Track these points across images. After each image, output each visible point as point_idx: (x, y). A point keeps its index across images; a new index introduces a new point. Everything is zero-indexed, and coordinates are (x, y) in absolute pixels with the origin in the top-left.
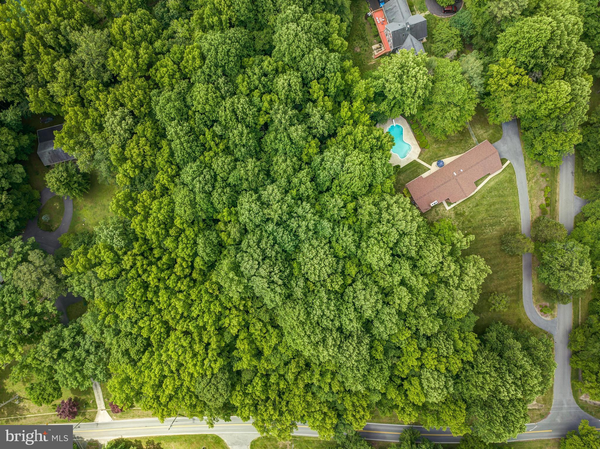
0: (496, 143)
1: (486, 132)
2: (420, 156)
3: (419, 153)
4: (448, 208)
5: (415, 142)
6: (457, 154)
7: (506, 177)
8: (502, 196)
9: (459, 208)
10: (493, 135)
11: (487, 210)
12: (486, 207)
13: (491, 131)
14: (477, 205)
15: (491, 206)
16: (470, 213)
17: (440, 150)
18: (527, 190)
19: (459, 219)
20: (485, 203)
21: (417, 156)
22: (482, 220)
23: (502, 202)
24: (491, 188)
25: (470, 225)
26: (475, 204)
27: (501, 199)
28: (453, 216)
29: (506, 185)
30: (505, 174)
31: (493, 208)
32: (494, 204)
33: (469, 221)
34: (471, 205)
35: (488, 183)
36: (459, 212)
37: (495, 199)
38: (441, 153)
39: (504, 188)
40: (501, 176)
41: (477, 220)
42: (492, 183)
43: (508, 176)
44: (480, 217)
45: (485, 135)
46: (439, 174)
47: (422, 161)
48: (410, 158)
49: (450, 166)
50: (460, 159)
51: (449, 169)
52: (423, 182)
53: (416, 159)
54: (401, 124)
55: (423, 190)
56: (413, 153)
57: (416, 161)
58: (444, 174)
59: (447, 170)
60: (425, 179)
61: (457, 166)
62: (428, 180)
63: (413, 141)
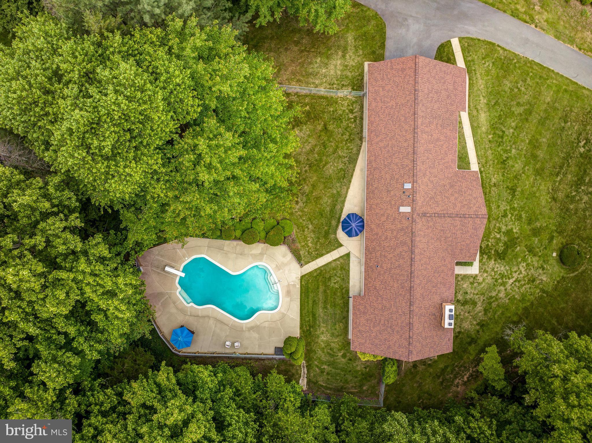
0: (390, 44)
1: (345, 50)
2: (298, 258)
3: (290, 256)
4: (474, 270)
5: (258, 248)
6: (353, 161)
7: (488, 72)
8: (529, 112)
9: (490, 243)
10: (364, 37)
11: (539, 172)
12: (530, 170)
13: (350, 37)
14: (513, 190)
15: (534, 157)
16: (520, 218)
17: (318, 198)
18: (549, 39)
19: (516, 256)
20: (518, 166)
21: (295, 265)
22: (554, 199)
23: (542, 122)
24: (493, 127)
25: (545, 236)
26: (506, 194)
27: (534, 119)
28: (501, 268)
29: (507, 84)
30: (480, 71)
31: (541, 154)
32: (534, 144)
33: (536, 232)
34: (504, 206)
35: (474, 129)
36: (501, 248)
37: (525, 137)
38: (326, 200)
39: (513, 97)
40: (481, 84)
41: (546, 210)
42: (483, 117)
43: (489, 63)
44: (544, 199)
45: (352, 59)
46: (378, 248)
47: (317, 260)
48: (289, 285)
49: (374, 206)
50: (374, 170)
51: (383, 215)
52: (370, 304)
53: (301, 273)
54: (190, 256)
55: (395, 320)
56: (281, 271)
57: (307, 276)
58: (386, 238)
59: (380, 221)
60: (368, 293)
61: (388, 191)
62: (375, 289)
63: (250, 253)
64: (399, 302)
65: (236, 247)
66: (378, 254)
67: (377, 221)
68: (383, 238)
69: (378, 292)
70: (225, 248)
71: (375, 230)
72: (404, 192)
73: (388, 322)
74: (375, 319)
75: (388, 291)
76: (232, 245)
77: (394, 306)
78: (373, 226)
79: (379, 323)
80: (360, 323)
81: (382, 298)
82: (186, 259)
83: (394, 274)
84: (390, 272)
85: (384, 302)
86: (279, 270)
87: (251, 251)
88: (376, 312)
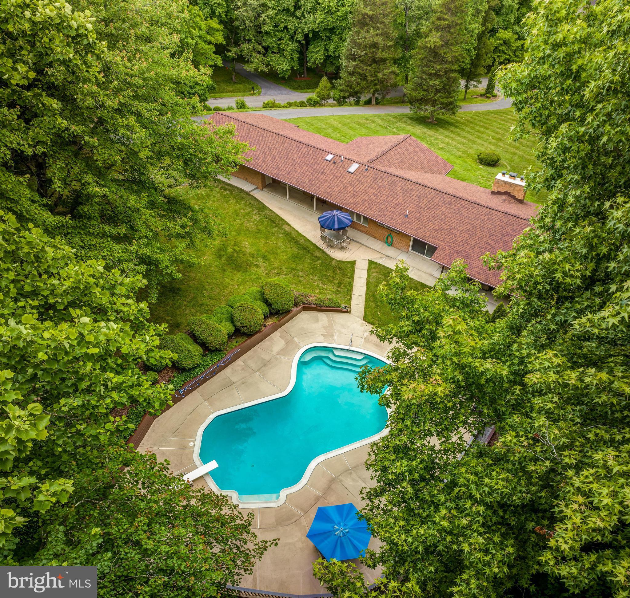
17: (273, 250)
38: (283, 246)
46: (383, 207)
47: (354, 292)
48: (365, 338)
49: (329, 190)
50: (289, 174)
51: (345, 187)
52: (456, 244)
53: (358, 317)
54: (192, 438)
55: (495, 227)
56: (336, 335)
57: (369, 314)
58: (376, 195)
59: (350, 192)
60: (438, 240)
61: (322, 173)
62: (437, 230)
63: (274, 353)
64: (468, 213)
65: (246, 365)
66: (389, 208)
67: (349, 195)
68: (373, 197)
69: (444, 229)
70: (234, 379)
71: (358, 200)
72: (334, 163)
73: (493, 235)
74: (482, 248)
75: (447, 219)
76: (239, 368)
77: (471, 220)
78: (352, 200)
79: (492, 246)
80: (481, 269)
81: (454, 229)
82: (191, 444)
83: (426, 205)
84: (421, 208)
85: (461, 228)
86: (332, 336)
87: (271, 351)
88: (473, 243)
